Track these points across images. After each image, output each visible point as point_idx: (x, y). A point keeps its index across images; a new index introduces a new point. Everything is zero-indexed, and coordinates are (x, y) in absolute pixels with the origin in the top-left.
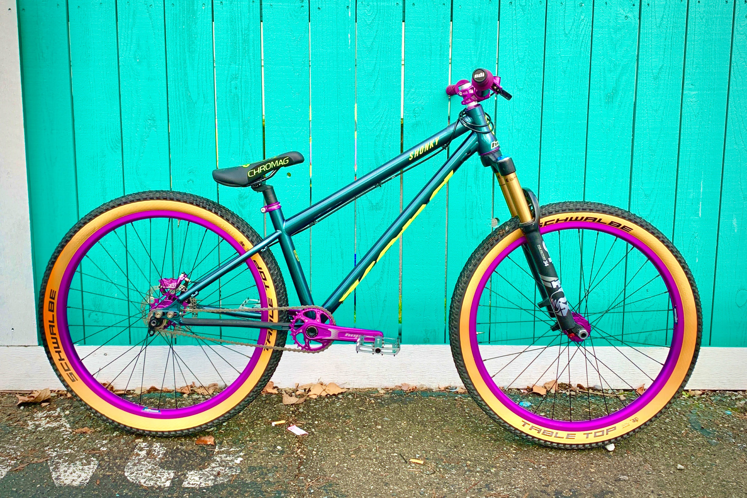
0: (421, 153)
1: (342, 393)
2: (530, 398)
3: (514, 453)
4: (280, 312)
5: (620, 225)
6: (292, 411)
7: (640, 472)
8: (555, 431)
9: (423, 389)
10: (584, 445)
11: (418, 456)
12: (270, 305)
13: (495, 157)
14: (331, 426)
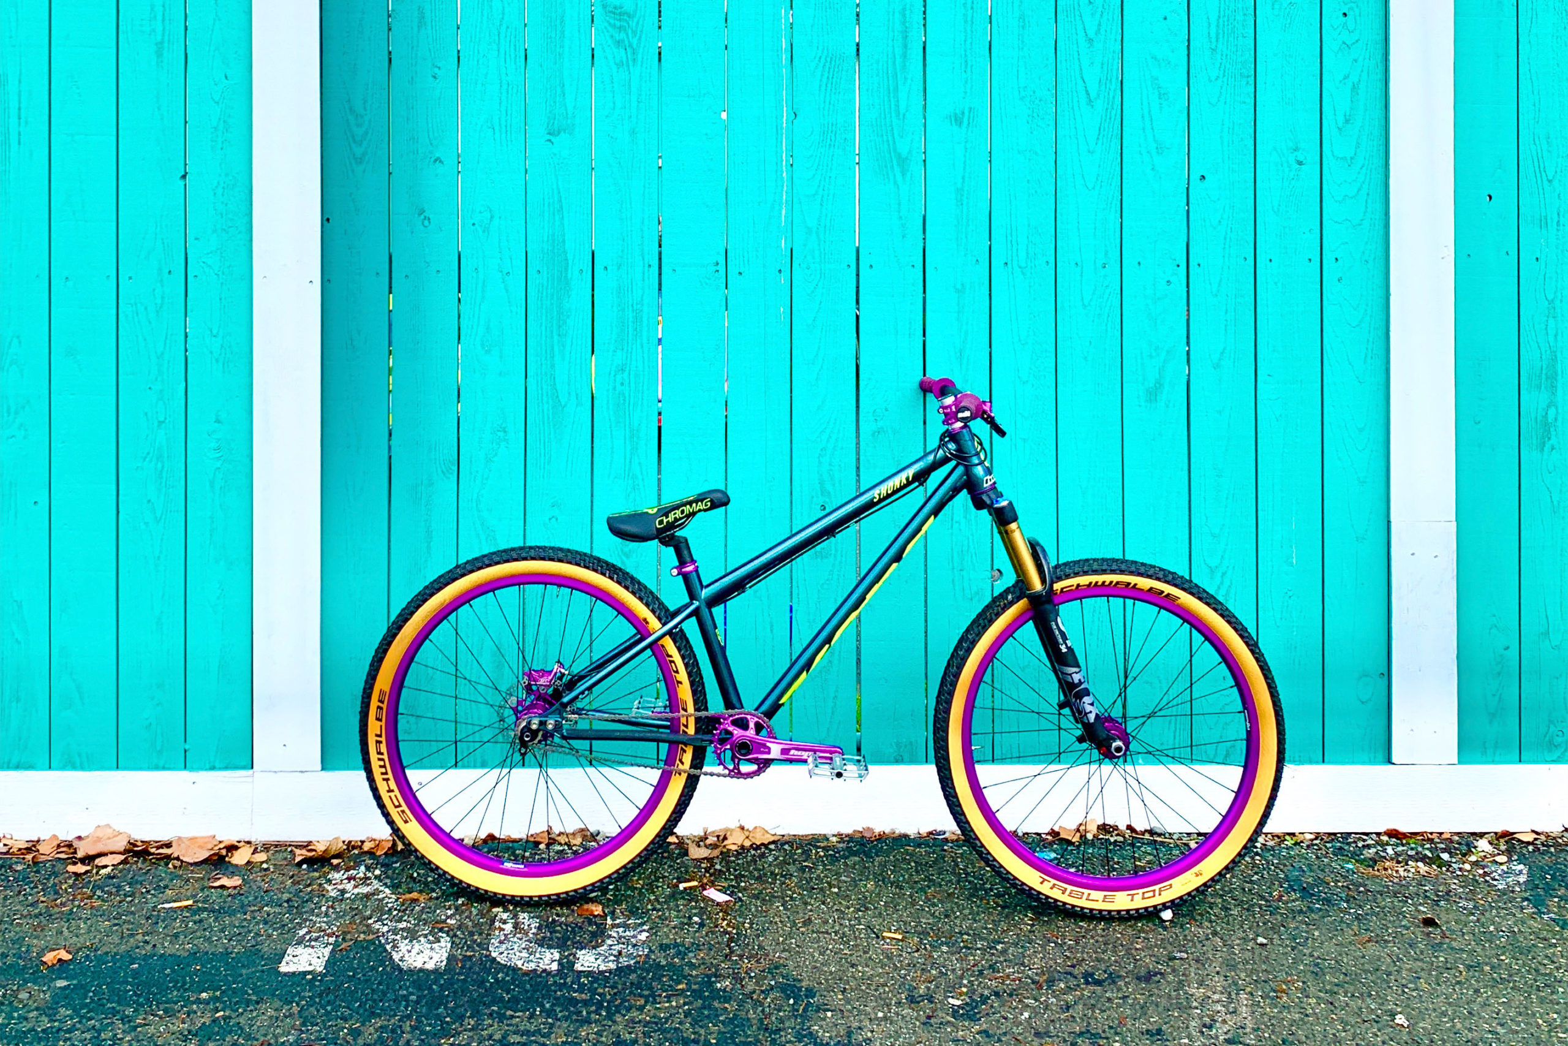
0: (889, 492)
1: (773, 842)
2: (1055, 846)
3: (1028, 925)
4: (698, 720)
5: (1163, 592)
6: (705, 868)
7: (1204, 948)
8: (1086, 891)
9: (895, 835)
10: (1128, 911)
11: (893, 928)
12: (683, 709)
13: (990, 497)
14: (765, 889)
